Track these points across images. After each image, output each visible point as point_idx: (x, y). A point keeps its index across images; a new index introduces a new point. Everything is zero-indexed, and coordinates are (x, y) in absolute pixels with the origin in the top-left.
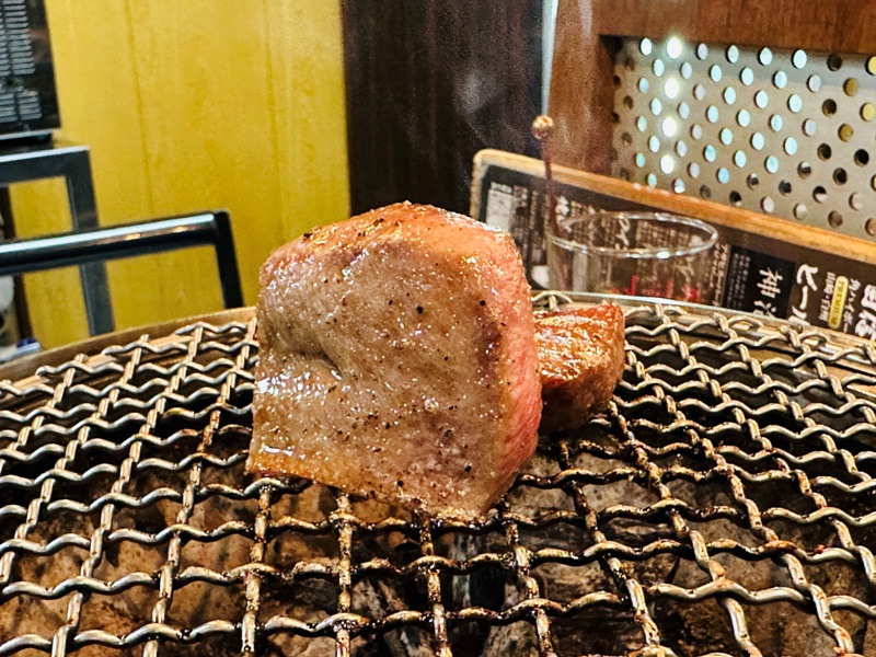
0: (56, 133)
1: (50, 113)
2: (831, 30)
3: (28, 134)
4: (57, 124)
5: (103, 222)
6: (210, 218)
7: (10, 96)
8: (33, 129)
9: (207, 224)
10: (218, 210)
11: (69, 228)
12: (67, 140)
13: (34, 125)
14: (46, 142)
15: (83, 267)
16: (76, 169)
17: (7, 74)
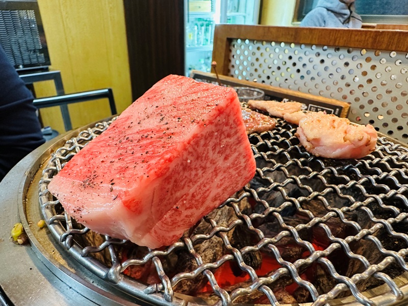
0: (50, 67)
1: (48, 61)
2: (293, 37)
3: (41, 67)
4: (50, 64)
5: (66, 93)
6: (107, 90)
7: (35, 55)
8: (43, 65)
9: (106, 92)
10: (109, 88)
11: (56, 94)
12: (53, 69)
13: (43, 64)
14: (47, 70)
15: (62, 106)
16: (57, 77)
17: (34, 49)
